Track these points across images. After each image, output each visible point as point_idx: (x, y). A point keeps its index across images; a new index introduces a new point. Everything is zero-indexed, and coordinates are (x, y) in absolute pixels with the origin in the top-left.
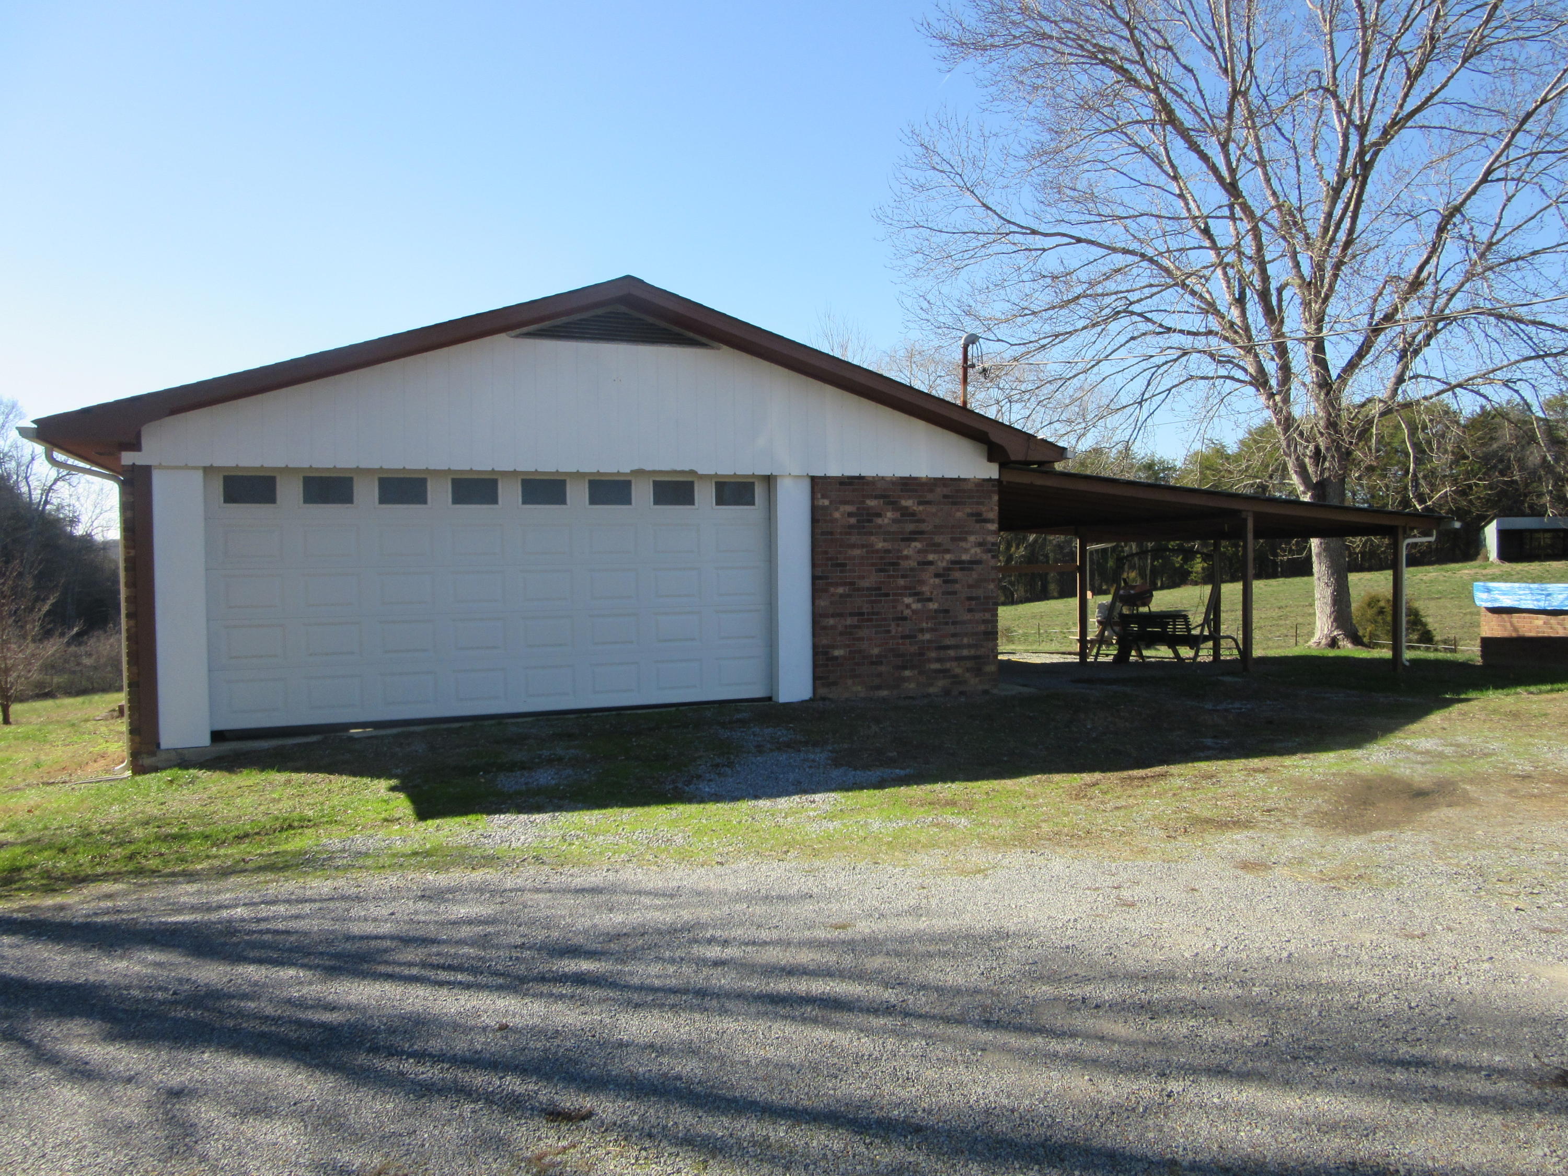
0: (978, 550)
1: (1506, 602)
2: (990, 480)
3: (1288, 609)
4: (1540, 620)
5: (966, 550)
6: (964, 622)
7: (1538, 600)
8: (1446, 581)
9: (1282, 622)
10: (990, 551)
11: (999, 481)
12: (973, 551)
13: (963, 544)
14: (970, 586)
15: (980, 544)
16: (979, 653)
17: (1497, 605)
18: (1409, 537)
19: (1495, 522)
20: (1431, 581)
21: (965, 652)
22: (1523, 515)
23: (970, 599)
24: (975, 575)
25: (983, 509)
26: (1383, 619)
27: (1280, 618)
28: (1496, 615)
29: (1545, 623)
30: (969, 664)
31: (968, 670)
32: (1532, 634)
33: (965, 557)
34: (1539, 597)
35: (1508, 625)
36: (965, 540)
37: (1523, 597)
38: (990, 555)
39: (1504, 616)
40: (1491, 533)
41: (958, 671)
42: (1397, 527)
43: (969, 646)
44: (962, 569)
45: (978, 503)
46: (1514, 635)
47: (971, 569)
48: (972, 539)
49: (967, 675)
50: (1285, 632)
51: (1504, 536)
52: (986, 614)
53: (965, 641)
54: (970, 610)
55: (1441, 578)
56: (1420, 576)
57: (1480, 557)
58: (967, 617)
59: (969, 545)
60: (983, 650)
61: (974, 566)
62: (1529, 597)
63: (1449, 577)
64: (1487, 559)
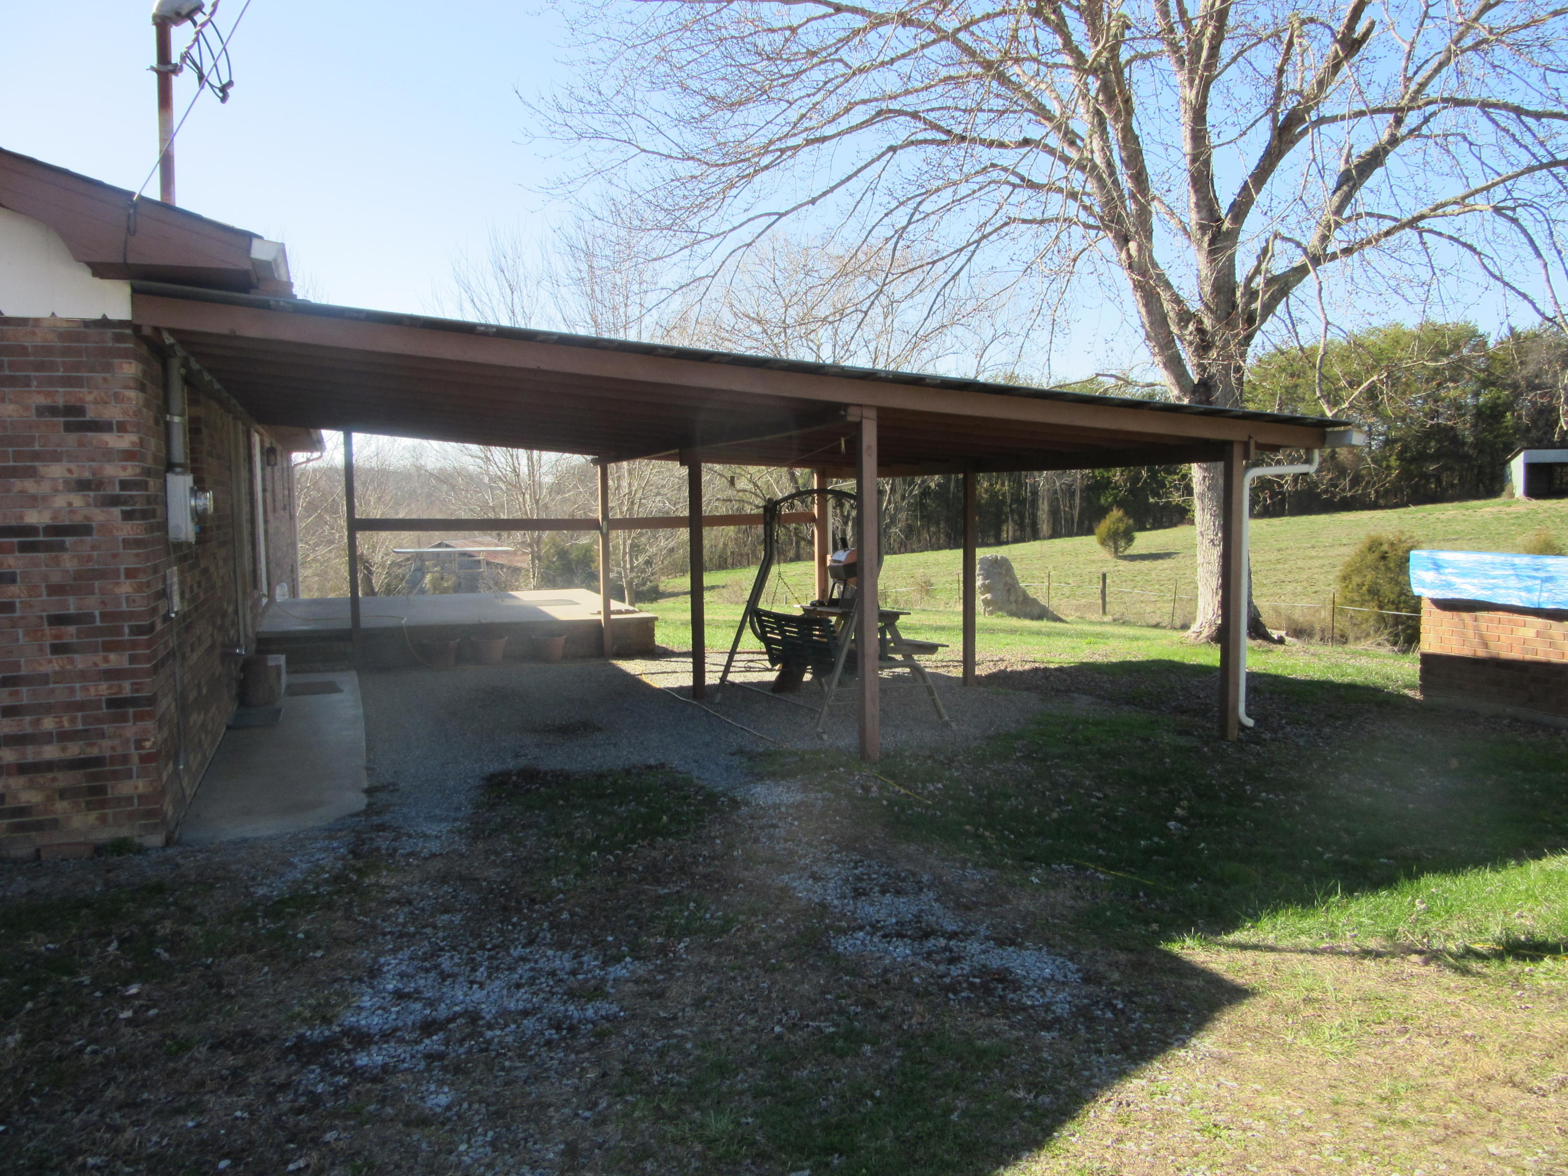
0: (77, 500)
1: (1469, 591)
2: (104, 323)
3: (1289, 551)
4: (1532, 627)
5: (34, 501)
6: (44, 679)
7: (1529, 590)
8: (1465, 521)
9: (1280, 566)
10: (114, 501)
11: (133, 326)
12: (60, 502)
13: (30, 486)
14: (54, 590)
15: (82, 486)
16: (94, 752)
17: (1450, 595)
18: (1256, 464)
19: (1522, 455)
20: (1449, 520)
21: (50, 752)
22: (1552, 446)
23: (59, 620)
24: (69, 562)
25: (87, 396)
26: (1385, 565)
27: (1278, 561)
28: (1448, 614)
29: (1538, 634)
30: (64, 779)
31: (63, 794)
32: (1515, 654)
33: (33, 518)
34: (1530, 583)
35: (1470, 633)
36: (31, 473)
37: (1499, 582)
38: (116, 511)
39: (1465, 615)
40: (1517, 467)
41: (31, 797)
42: (1230, 443)
43: (64, 736)
44: (25, 548)
45: (68, 382)
46: (1481, 653)
47: (62, 547)
48: (56, 471)
49: (61, 806)
50: (1282, 577)
51: (1532, 469)
52: (112, 656)
53: (48, 724)
54: (58, 649)
55: (1460, 517)
56: (1437, 514)
57: (1504, 493)
58: (52, 665)
59: (45, 488)
60: (106, 743)
61: (69, 540)
62: (1513, 582)
63: (1470, 516)
64: (1512, 495)
